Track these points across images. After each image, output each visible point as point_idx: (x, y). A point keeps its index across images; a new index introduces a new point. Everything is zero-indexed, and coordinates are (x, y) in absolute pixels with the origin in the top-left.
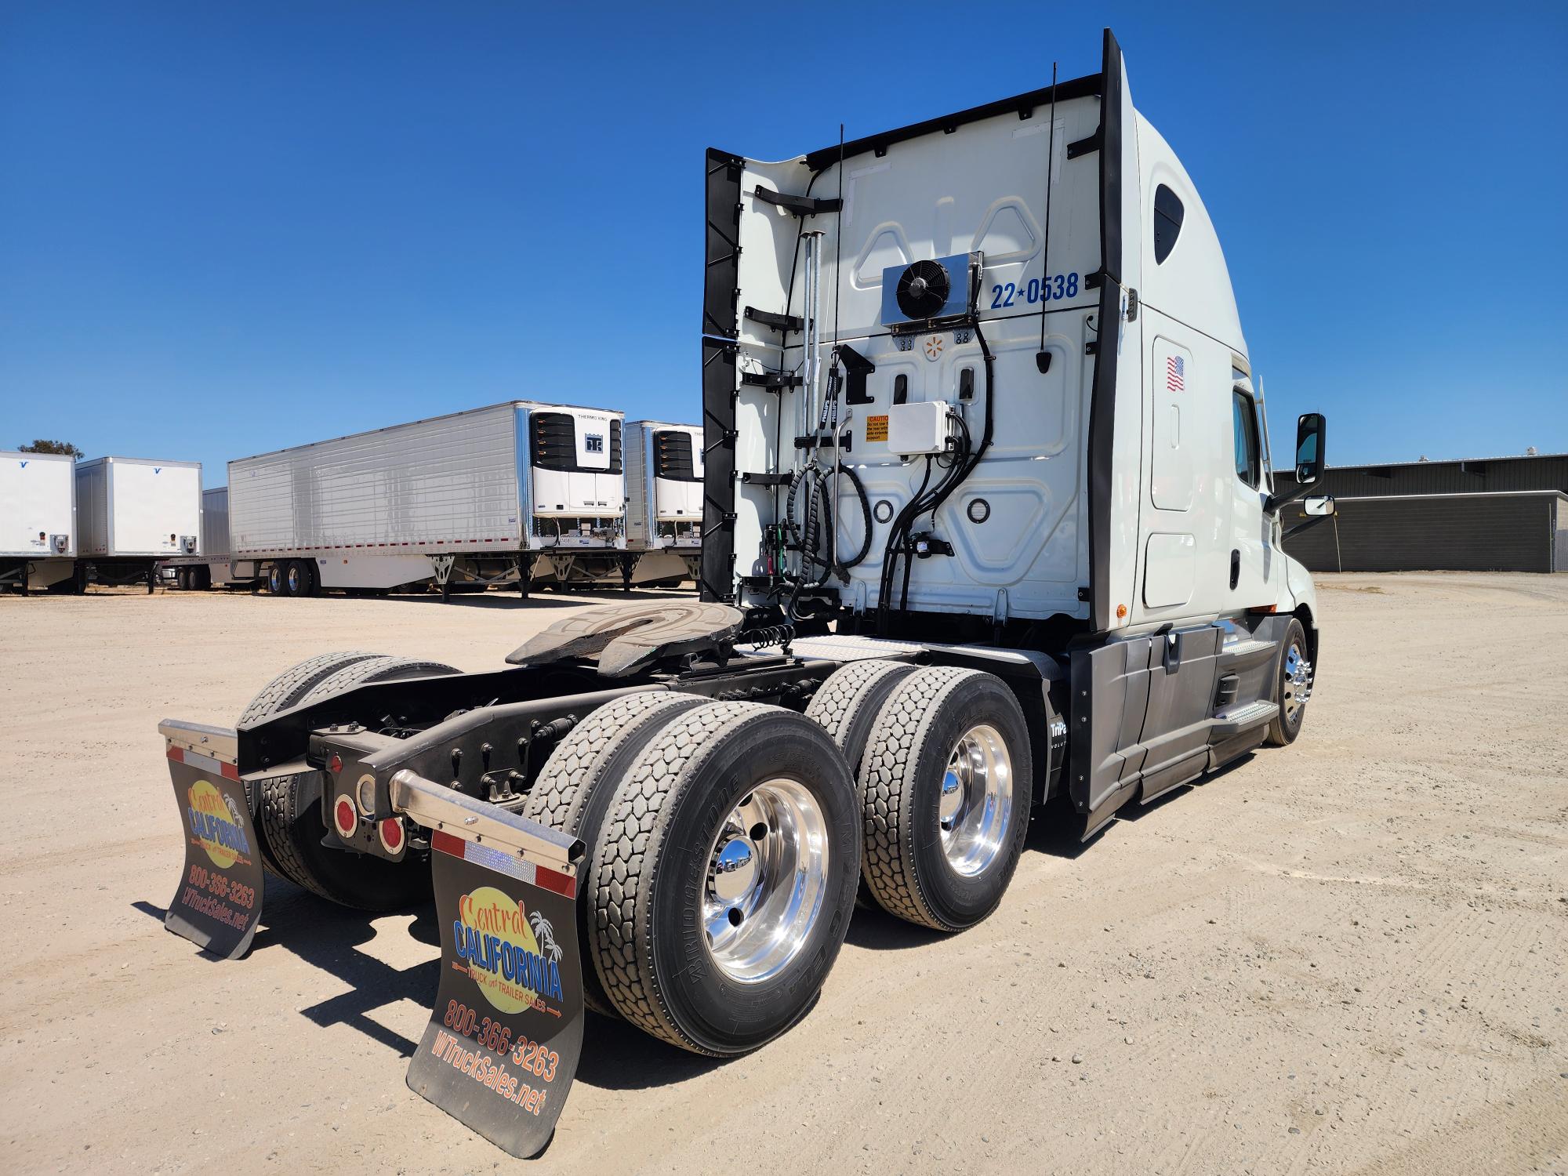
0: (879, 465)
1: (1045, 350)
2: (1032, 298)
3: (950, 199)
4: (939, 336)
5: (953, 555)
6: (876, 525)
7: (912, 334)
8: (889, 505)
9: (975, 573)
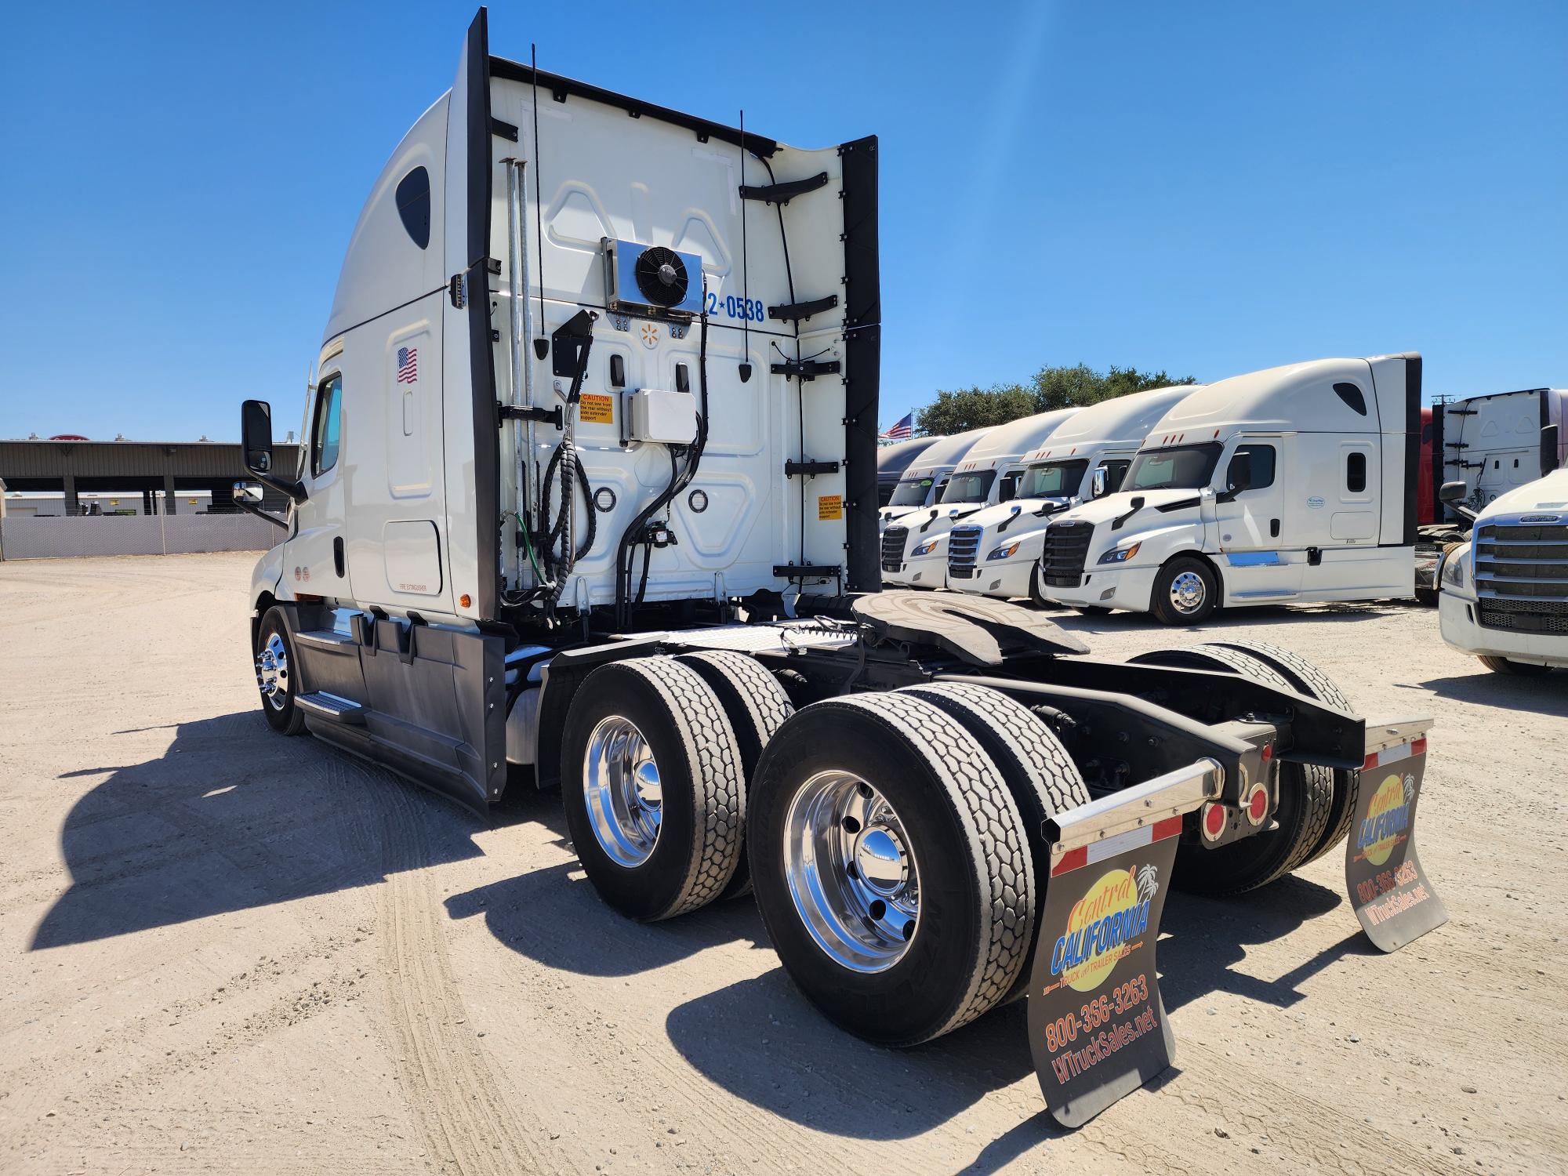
0: (597, 449)
1: (748, 363)
2: (732, 313)
3: (643, 187)
4: (655, 325)
5: (676, 543)
6: (599, 515)
7: (627, 315)
8: (612, 493)
9: (698, 560)
